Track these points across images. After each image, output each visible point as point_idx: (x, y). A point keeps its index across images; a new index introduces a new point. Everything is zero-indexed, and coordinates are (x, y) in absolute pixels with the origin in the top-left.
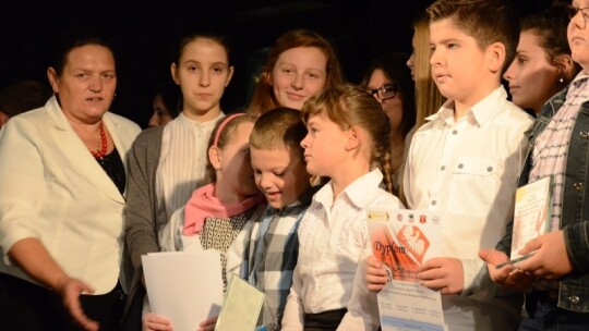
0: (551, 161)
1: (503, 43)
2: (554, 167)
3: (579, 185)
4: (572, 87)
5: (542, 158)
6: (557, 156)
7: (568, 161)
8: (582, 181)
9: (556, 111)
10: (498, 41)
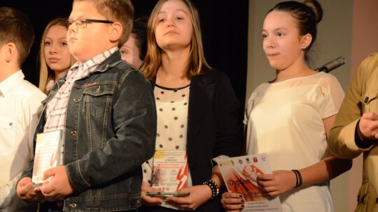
0: (56, 118)
1: (15, 43)
2: (59, 121)
3: (74, 133)
4: (70, 72)
5: (51, 116)
6: (60, 115)
7: (67, 118)
8: (76, 130)
9: (60, 87)
10: (11, 41)
